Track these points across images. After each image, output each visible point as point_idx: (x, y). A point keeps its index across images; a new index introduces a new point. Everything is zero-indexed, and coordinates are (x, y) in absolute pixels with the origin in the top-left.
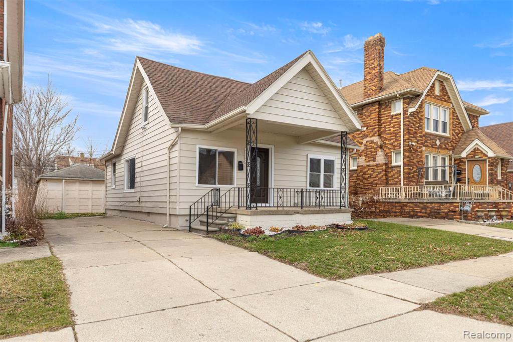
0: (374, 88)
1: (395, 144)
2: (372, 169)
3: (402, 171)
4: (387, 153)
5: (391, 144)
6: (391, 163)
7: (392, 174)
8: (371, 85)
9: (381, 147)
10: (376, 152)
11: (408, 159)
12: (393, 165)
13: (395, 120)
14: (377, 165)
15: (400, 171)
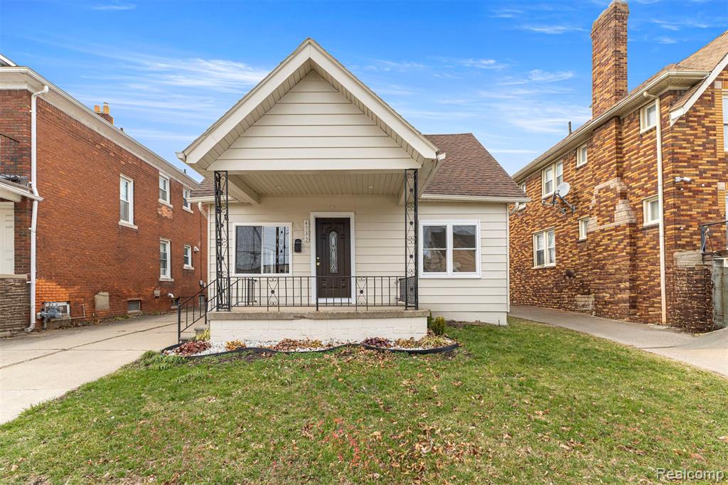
0: (607, 96)
1: (649, 185)
2: (608, 235)
3: (661, 233)
4: (634, 205)
5: (641, 188)
6: (643, 222)
7: (644, 241)
8: (604, 91)
9: (623, 195)
10: (614, 205)
11: (675, 210)
12: (645, 224)
13: (646, 143)
14: (617, 229)
15: (658, 235)
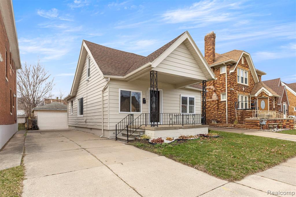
0: (210, 60)
1: (223, 89)
2: (210, 103)
3: (227, 104)
4: (218, 95)
5: (220, 90)
6: (220, 100)
7: (221, 105)
8: (209, 58)
9: (215, 91)
10: (212, 94)
11: (230, 97)
12: (221, 100)
13: (223, 77)
14: (213, 101)
15: (225, 104)
